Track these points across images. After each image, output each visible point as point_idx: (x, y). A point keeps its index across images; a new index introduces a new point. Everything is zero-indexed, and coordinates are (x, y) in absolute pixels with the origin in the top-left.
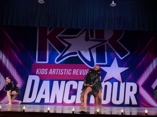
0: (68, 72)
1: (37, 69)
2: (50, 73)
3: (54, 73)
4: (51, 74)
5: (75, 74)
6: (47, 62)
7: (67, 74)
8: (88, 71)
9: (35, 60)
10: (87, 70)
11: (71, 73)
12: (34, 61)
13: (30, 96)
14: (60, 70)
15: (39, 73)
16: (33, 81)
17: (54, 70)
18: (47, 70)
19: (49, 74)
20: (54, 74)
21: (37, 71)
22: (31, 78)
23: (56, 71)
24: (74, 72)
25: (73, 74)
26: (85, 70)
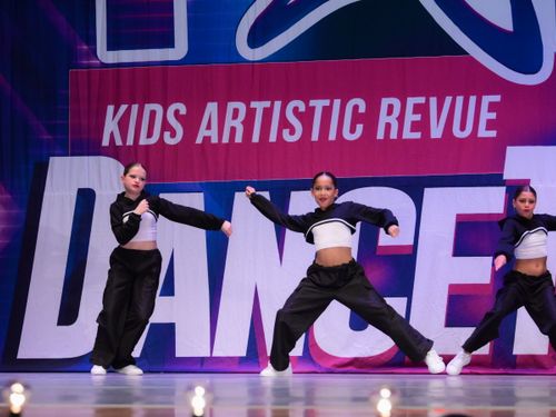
0: (339, 119)
1: (110, 109)
2: (202, 133)
3: (233, 130)
4: (215, 140)
5: (394, 135)
6: (179, 50)
7: (332, 136)
8: (492, 107)
9: (92, 40)
10: (486, 100)
11: (360, 128)
12: (85, 47)
13: (68, 314)
14: (278, 104)
15: (124, 138)
16: (86, 199)
17: (236, 112)
18: (183, 109)
19: (199, 140)
20: (239, 139)
21: (110, 126)
22: (65, 177)
23: (251, 113)
24: (383, 119)
25: (380, 135)
26: (473, 99)
